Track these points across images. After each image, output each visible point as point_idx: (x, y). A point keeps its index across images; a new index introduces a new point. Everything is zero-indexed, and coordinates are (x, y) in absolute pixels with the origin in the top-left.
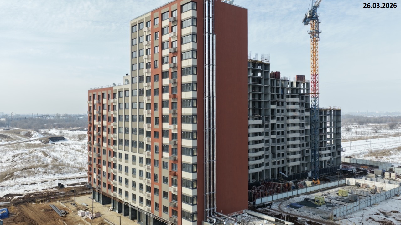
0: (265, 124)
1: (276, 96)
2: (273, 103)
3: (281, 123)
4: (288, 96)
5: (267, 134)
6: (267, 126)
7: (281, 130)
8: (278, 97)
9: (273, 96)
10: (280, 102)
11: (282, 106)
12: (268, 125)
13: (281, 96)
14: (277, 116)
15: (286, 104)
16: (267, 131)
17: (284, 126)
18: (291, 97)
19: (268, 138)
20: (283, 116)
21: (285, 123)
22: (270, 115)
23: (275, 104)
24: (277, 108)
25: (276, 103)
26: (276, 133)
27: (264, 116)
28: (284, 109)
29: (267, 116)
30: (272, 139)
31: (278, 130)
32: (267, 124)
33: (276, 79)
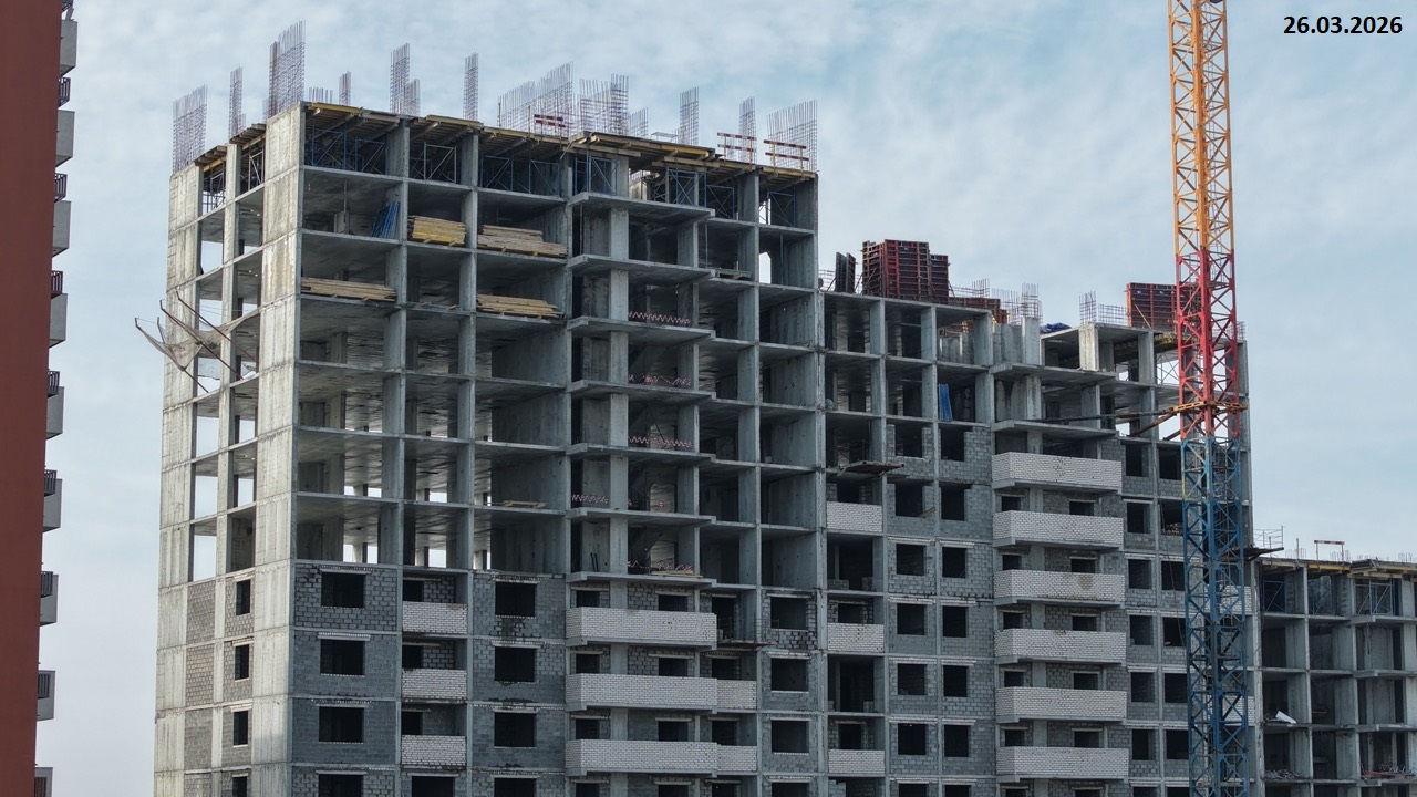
0: (773, 652)
1: (884, 435)
2: (848, 491)
3: (935, 655)
4: (1012, 440)
5: (788, 736)
6: (788, 675)
7: (936, 715)
8: (910, 441)
9: (850, 437)
10: (929, 483)
11: (945, 516)
12: (801, 665)
13: (934, 436)
14: (893, 599)
15: (996, 501)
16: (789, 714)
17: (975, 685)
18: (1046, 451)
19: (801, 767)
20: (957, 602)
21: (987, 659)
22: (822, 580)
23: (878, 502)
24: (893, 529)
25: (887, 488)
26: (890, 738)
27: (760, 589)
28: (967, 544)
29: (783, 592)
30: (839, 780)
31: (906, 709)
32: (784, 654)
33: (882, 300)
